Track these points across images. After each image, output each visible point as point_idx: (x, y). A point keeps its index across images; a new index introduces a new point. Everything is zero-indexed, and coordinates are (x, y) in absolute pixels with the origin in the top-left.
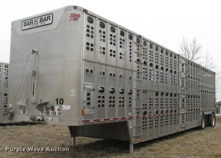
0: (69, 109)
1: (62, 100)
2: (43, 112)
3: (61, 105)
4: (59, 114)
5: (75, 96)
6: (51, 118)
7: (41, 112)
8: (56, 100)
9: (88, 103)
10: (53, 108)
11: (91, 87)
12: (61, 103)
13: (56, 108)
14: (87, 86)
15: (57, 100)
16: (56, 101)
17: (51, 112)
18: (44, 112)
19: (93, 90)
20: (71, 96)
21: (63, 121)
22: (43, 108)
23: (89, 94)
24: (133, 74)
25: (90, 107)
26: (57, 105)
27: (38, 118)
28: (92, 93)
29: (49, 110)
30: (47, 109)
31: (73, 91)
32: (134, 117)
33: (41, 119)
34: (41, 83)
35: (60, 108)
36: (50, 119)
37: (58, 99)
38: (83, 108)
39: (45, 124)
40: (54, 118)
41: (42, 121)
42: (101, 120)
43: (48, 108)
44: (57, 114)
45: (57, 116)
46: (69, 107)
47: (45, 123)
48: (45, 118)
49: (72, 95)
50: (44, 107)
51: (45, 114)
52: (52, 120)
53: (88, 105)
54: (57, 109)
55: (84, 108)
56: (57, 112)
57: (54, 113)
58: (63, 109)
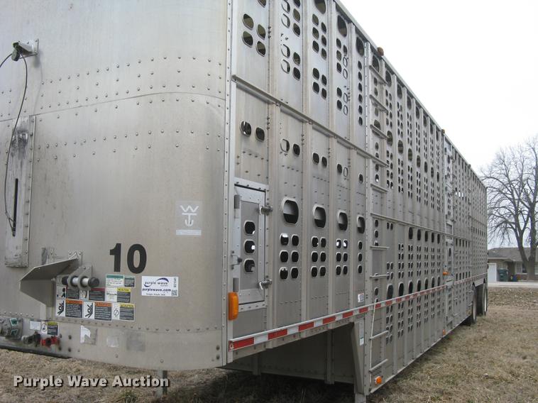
0: (174, 292)
1: (137, 254)
2: (53, 305)
3: (133, 276)
4: (127, 314)
5: (198, 233)
6: (88, 333)
7: (43, 306)
8: (112, 252)
9: (249, 266)
10: (96, 289)
11: (258, 199)
12: (136, 264)
13: (113, 287)
14: (246, 195)
15: (116, 251)
16: (113, 257)
17: (87, 304)
18: (58, 305)
19: (267, 211)
20: (181, 232)
21: (142, 348)
22: (54, 285)
23: (250, 228)
24: (365, 167)
25: (254, 282)
26: (116, 274)
27: (35, 327)
28: (262, 222)
29: (78, 297)
30: (72, 292)
31: (191, 211)
32: (369, 309)
33: (44, 333)
34: (45, 179)
35: (130, 289)
36: (83, 335)
37: (118, 246)
38: (231, 290)
39: (62, 357)
40: (103, 331)
41: (49, 342)
42: (290, 332)
43: (74, 286)
44: (116, 316)
45: (117, 325)
46: (173, 284)
47: (64, 352)
48: (63, 330)
49: (187, 228)
50: (59, 280)
51: (63, 314)
52: (93, 340)
53: (248, 275)
54: (115, 291)
55: (235, 289)
56: (116, 307)
57: (104, 312)
58: (144, 293)
